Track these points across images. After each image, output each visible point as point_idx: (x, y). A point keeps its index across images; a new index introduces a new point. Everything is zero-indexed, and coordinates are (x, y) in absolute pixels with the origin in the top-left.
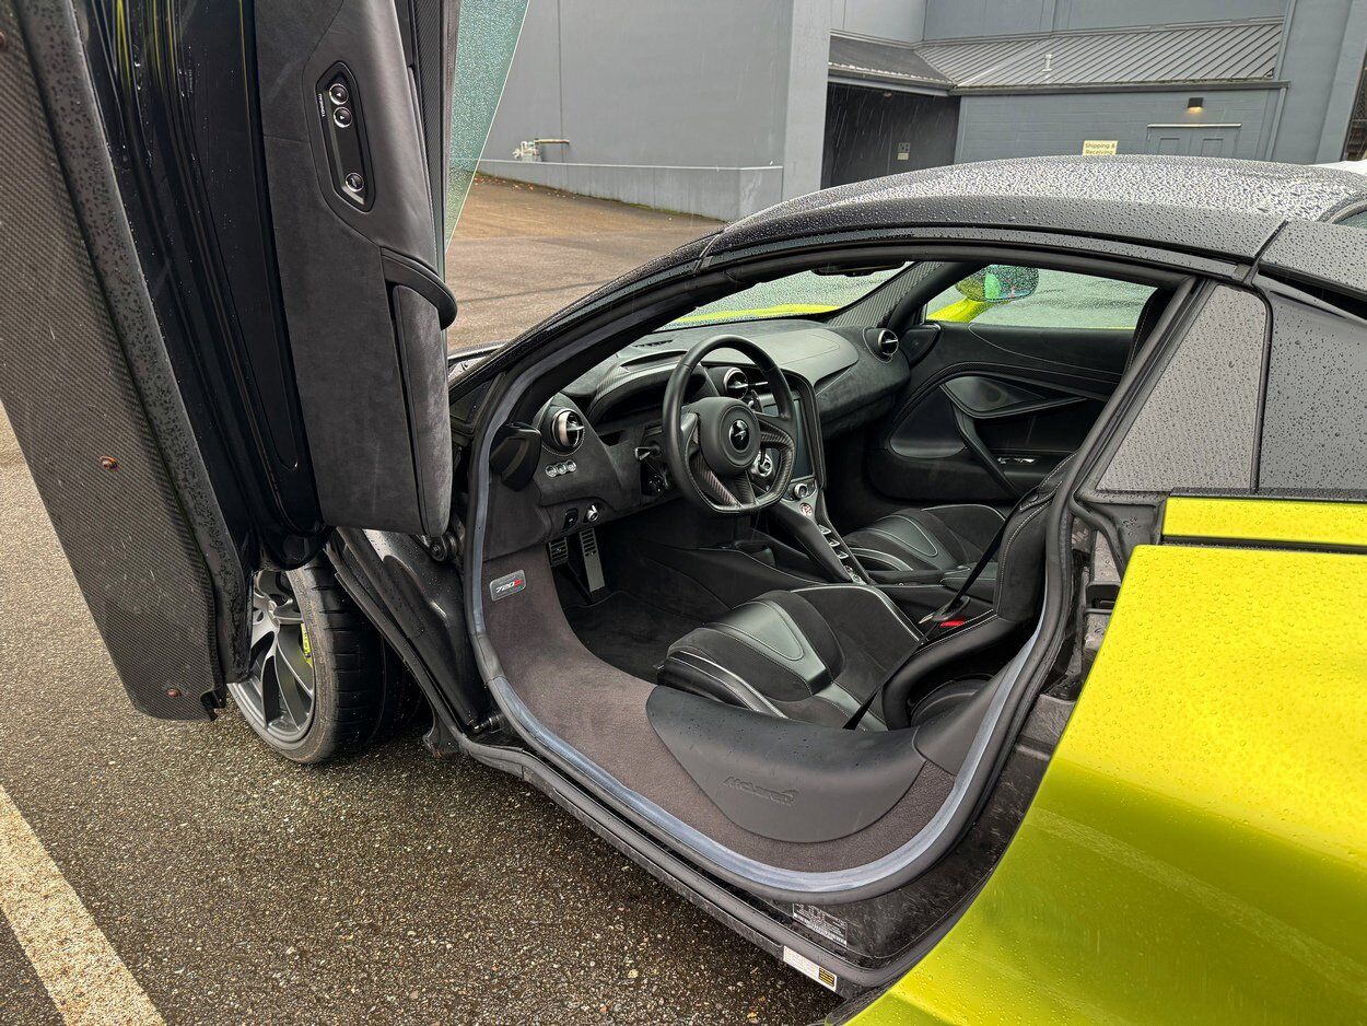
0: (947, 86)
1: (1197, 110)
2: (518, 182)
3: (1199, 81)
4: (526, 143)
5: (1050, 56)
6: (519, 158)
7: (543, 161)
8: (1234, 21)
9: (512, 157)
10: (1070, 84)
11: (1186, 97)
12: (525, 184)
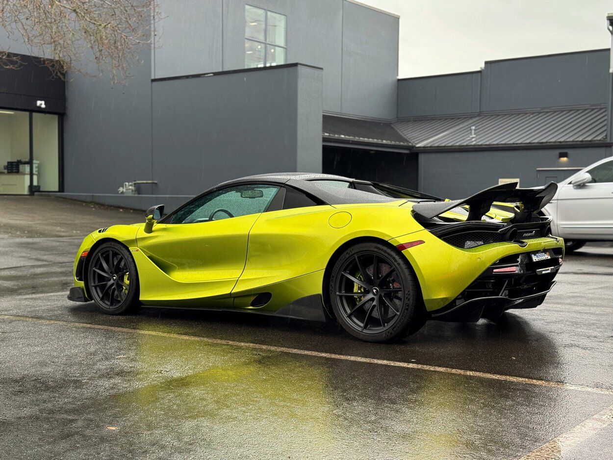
0: (409, 146)
1: (565, 159)
2: (122, 208)
3: (563, 142)
4: (127, 184)
5: (473, 128)
6: (122, 193)
7: (139, 194)
8: (591, 106)
9: (117, 192)
10: (486, 145)
11: (557, 152)
12: (127, 209)
